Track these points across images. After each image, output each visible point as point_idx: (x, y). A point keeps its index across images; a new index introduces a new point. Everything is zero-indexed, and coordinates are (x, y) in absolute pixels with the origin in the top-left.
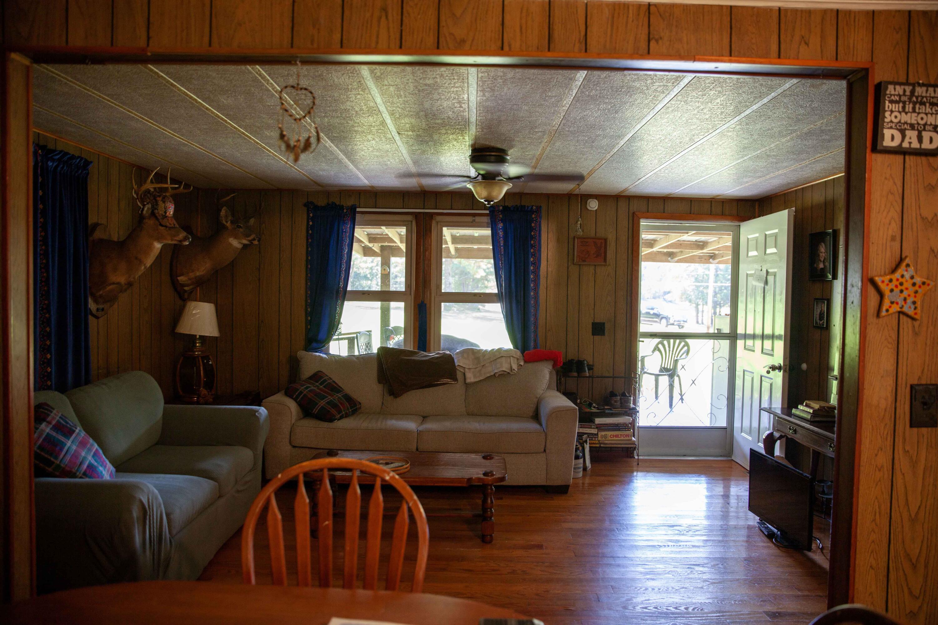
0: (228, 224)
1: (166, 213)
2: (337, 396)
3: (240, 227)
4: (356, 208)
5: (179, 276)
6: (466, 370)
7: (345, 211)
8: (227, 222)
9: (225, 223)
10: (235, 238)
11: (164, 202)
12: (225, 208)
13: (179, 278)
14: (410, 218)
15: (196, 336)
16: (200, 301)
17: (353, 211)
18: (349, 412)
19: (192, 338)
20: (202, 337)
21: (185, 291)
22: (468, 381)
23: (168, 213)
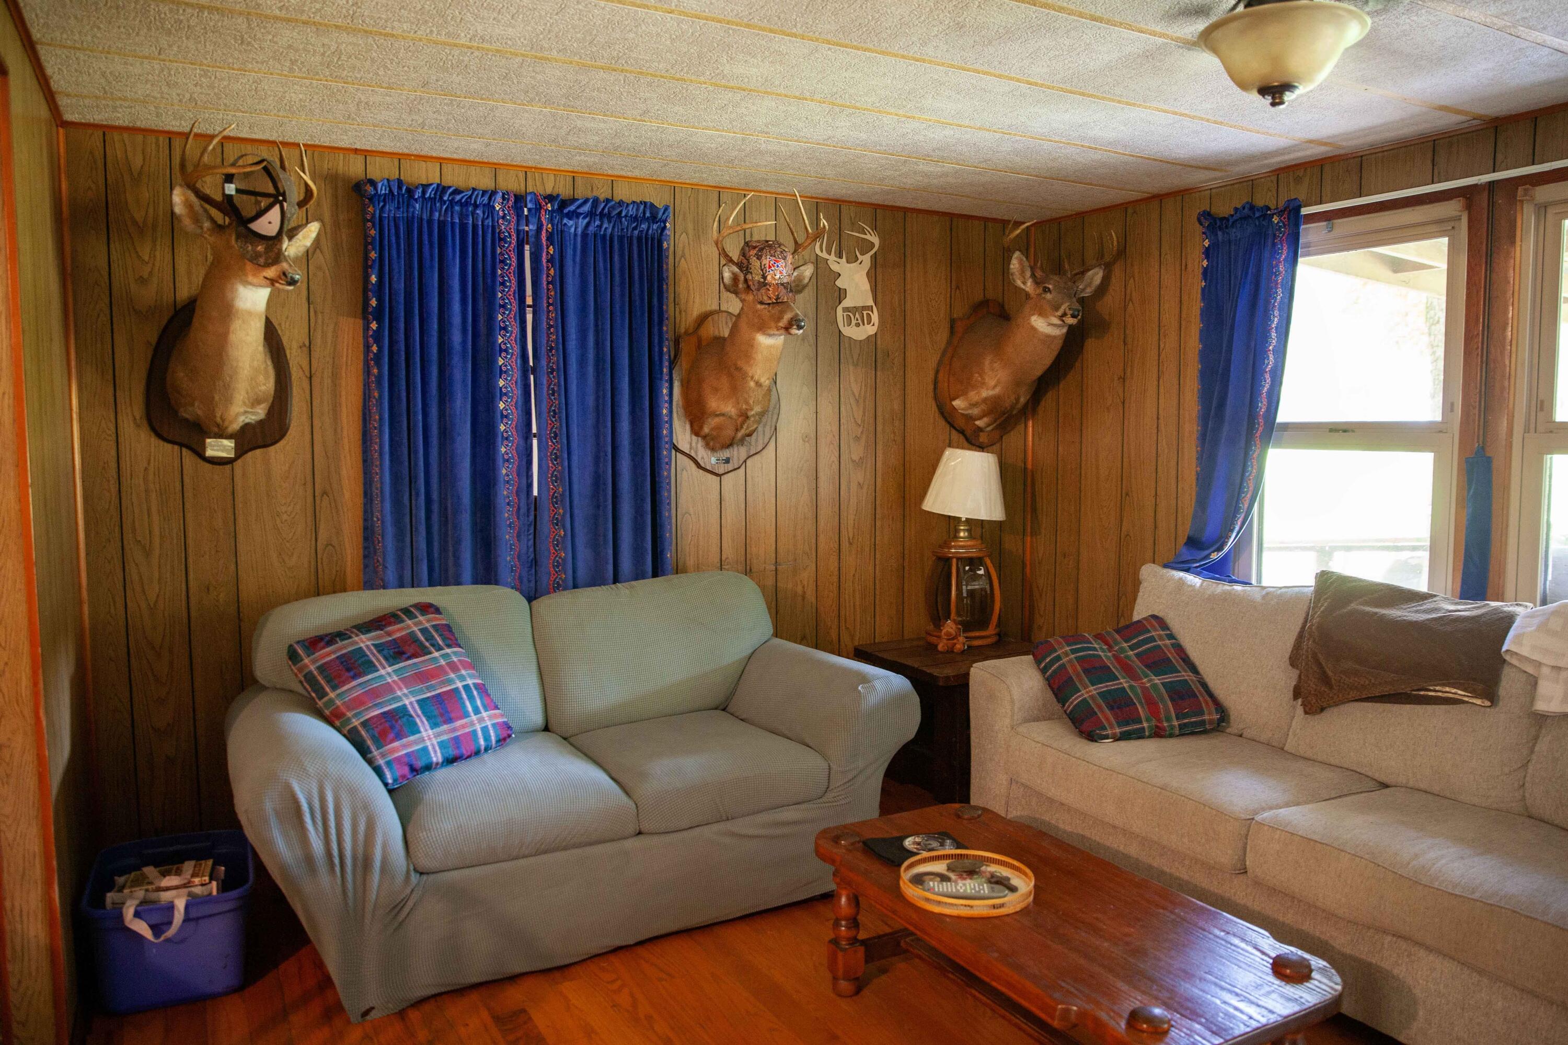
0: (1029, 286)
1: (764, 277)
2: (1150, 680)
3: (1049, 290)
4: (1298, 209)
5: (954, 399)
6: (1545, 671)
7: (1275, 220)
8: (1024, 283)
9: (1022, 286)
10: (1040, 314)
11: (759, 258)
12: (1017, 254)
13: (956, 403)
14: (1452, 208)
15: (959, 518)
16: (958, 447)
17: (1292, 215)
18: (1172, 727)
19: (951, 522)
20: (968, 521)
21: (980, 429)
22: (1541, 706)
23: (769, 278)
